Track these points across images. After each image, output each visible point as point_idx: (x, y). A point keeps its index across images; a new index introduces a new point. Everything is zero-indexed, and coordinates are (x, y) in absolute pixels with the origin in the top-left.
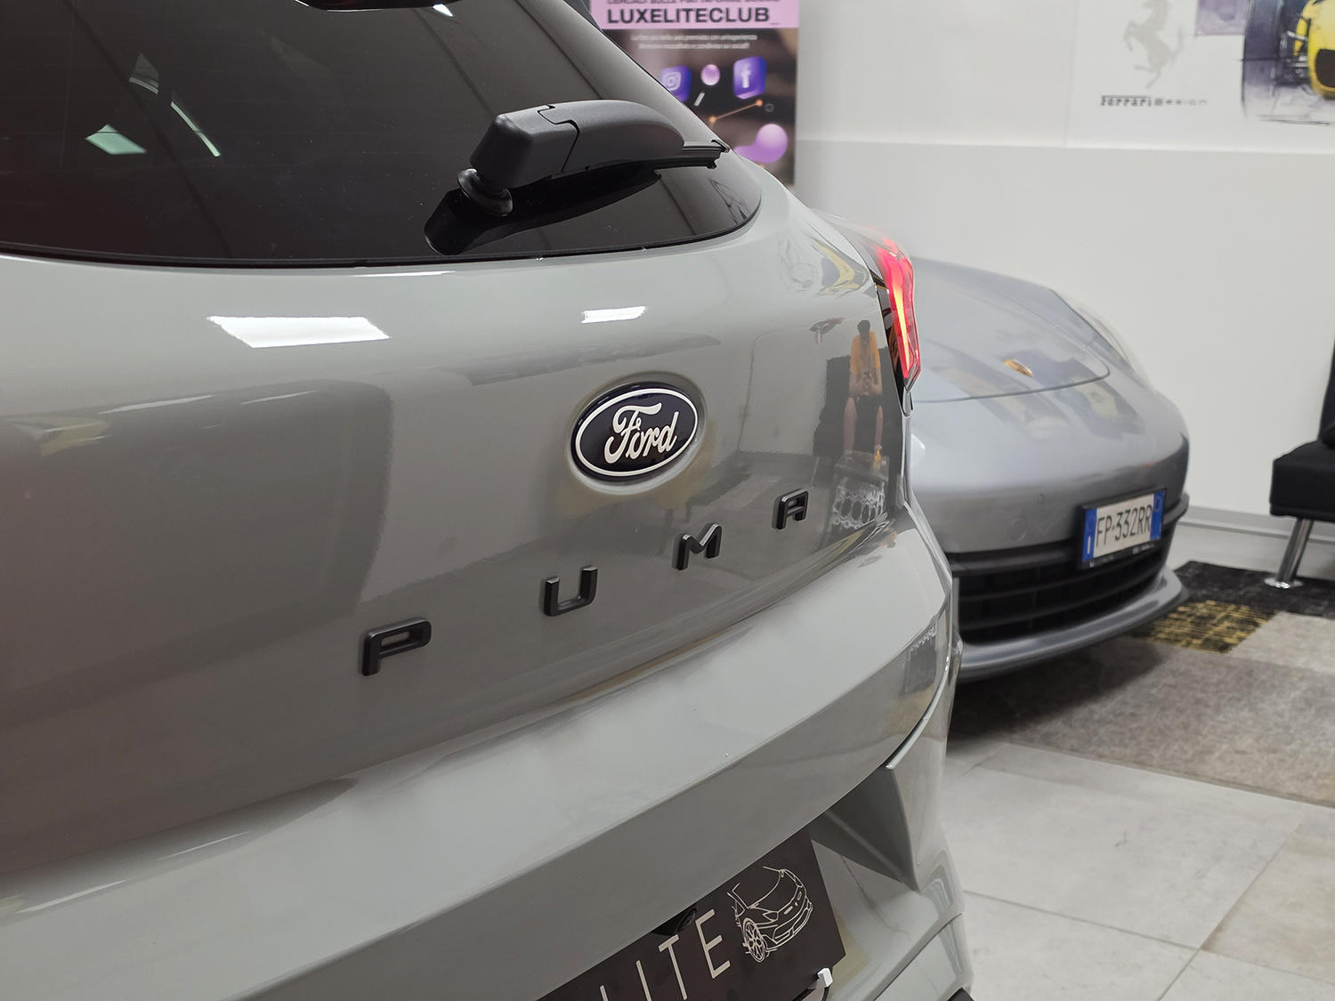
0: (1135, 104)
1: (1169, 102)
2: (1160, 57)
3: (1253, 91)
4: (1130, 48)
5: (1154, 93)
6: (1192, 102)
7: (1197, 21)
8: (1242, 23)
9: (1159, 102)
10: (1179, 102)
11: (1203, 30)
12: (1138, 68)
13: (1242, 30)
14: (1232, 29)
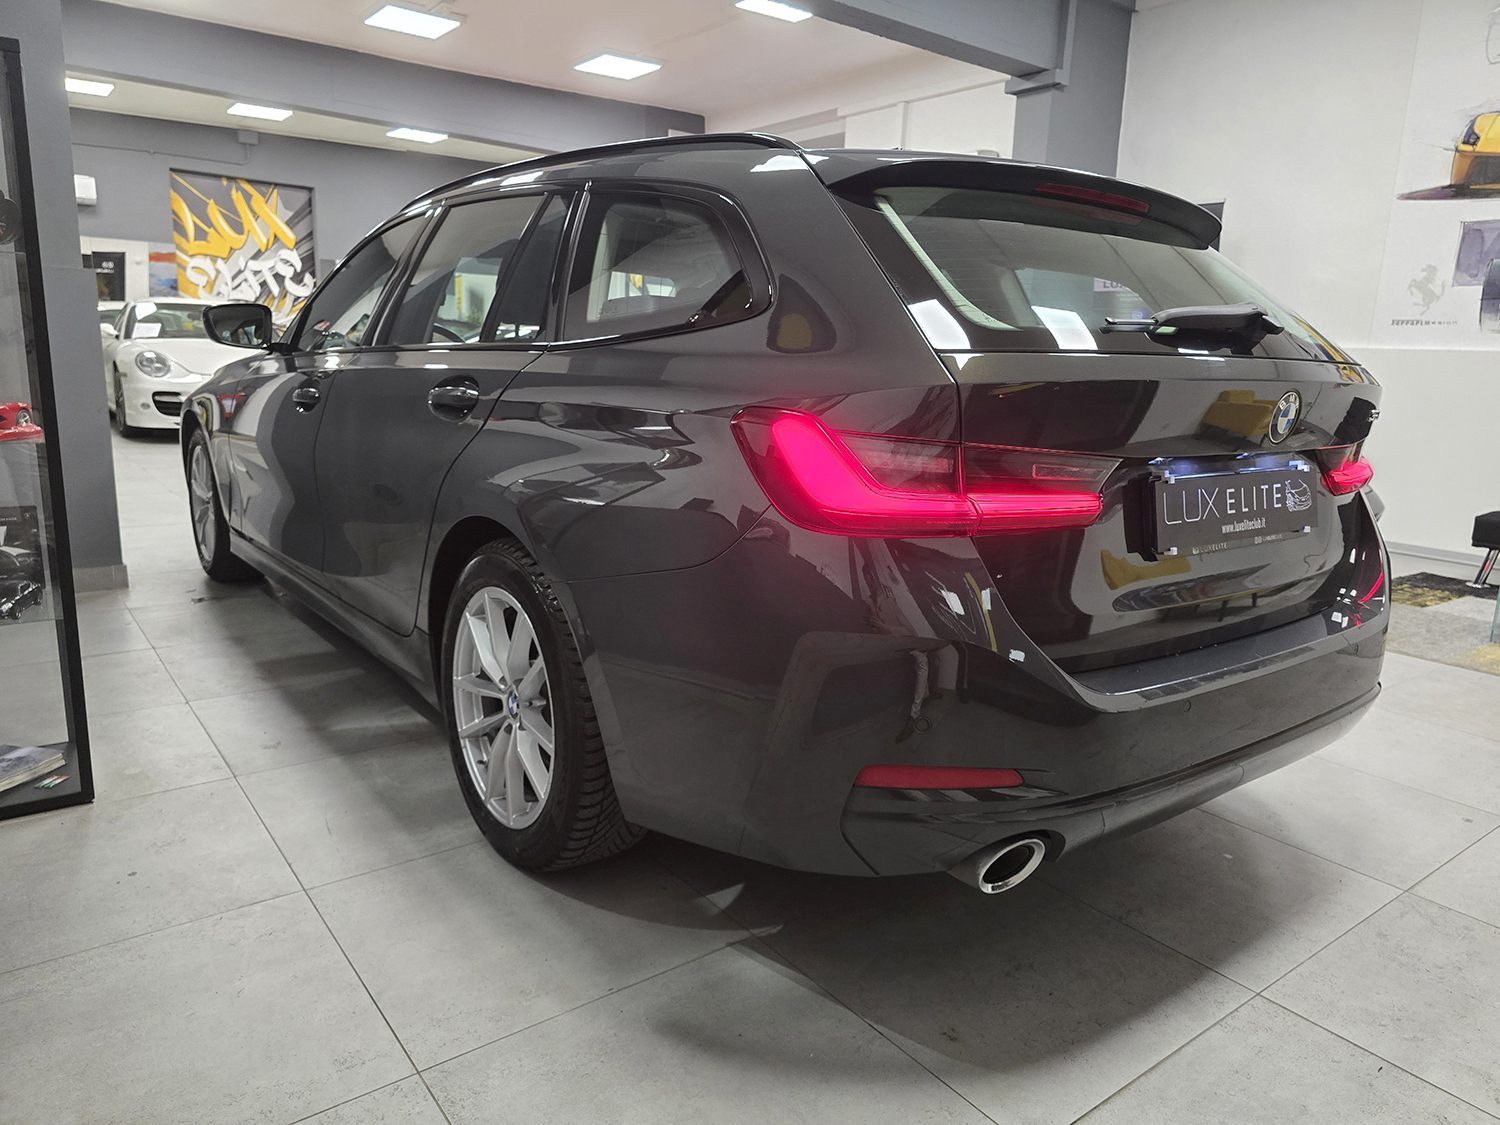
0: (1412, 324)
1: (1434, 323)
2: (1430, 297)
3: (1486, 316)
4: (1412, 294)
5: (1424, 318)
6: (1449, 323)
7: (1454, 278)
8: (1484, 279)
9: (1427, 323)
10: (1440, 323)
11: (1457, 282)
12: (1415, 304)
13: (1482, 283)
14: (1476, 282)
